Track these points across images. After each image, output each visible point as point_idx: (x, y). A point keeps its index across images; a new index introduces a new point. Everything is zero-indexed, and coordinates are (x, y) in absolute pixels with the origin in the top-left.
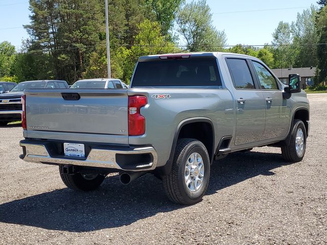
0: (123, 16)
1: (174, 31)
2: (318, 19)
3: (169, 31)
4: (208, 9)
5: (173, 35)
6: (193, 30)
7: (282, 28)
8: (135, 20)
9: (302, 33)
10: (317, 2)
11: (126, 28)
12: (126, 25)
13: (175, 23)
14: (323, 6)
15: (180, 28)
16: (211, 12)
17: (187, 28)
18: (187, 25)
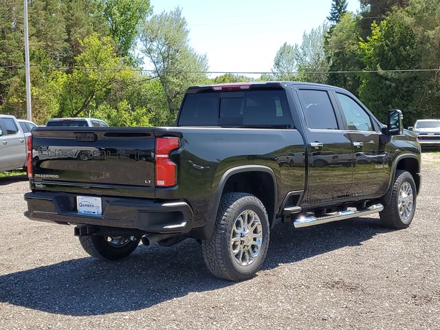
0: (61, 27)
1: (137, 51)
2: (328, 40)
3: (130, 51)
4: (184, 23)
5: (136, 57)
6: (163, 50)
7: (284, 51)
8: (80, 33)
9: (308, 59)
10: (328, 18)
11: (66, 45)
12: (67, 41)
13: (139, 40)
14: (334, 23)
15: (144, 48)
16: (187, 28)
17: (155, 48)
18: (155, 44)
